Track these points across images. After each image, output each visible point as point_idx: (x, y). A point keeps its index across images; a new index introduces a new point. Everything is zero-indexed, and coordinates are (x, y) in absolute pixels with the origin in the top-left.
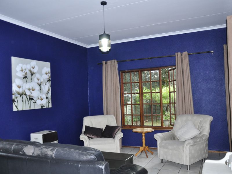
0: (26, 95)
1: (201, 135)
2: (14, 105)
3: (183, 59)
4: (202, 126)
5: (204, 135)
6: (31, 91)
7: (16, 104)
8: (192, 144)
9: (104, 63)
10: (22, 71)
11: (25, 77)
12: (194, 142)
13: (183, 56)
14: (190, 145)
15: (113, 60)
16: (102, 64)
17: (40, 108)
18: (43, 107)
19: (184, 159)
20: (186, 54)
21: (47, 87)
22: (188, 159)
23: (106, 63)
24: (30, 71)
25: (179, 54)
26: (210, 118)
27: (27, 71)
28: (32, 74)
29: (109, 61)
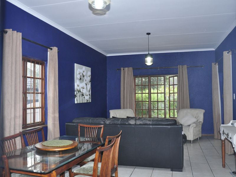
0: (81, 92)
1: (198, 122)
2: (75, 99)
3: (184, 70)
4: (198, 116)
5: (200, 122)
6: (83, 89)
7: (77, 97)
8: (195, 126)
9: (123, 69)
10: (79, 74)
11: (80, 79)
12: (197, 125)
13: (183, 68)
14: (194, 127)
15: (130, 68)
16: (121, 70)
17: (86, 102)
18: (88, 102)
19: (190, 136)
20: (185, 66)
21: (89, 86)
22: (192, 136)
23: (124, 69)
24: (83, 74)
25: (181, 66)
26: (203, 111)
27: (81, 74)
28: (83, 76)
29: (126, 68)
